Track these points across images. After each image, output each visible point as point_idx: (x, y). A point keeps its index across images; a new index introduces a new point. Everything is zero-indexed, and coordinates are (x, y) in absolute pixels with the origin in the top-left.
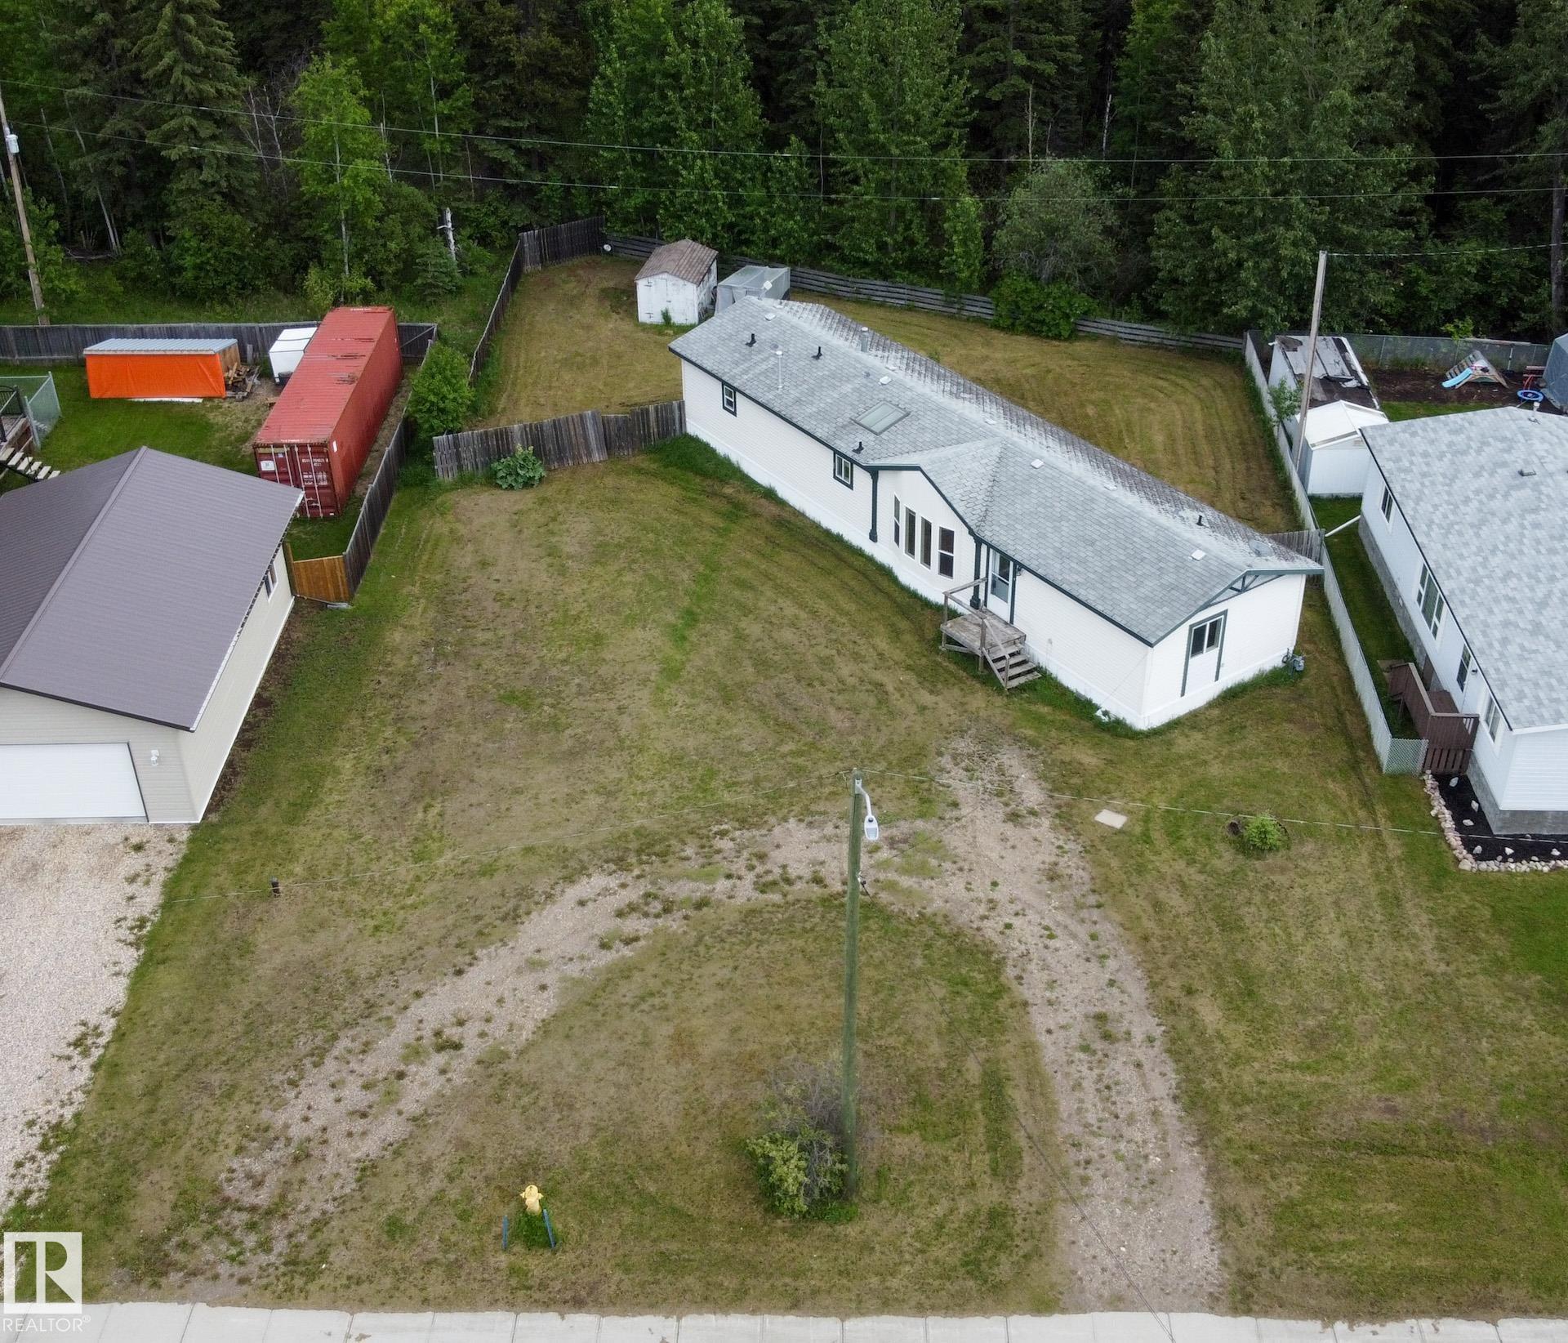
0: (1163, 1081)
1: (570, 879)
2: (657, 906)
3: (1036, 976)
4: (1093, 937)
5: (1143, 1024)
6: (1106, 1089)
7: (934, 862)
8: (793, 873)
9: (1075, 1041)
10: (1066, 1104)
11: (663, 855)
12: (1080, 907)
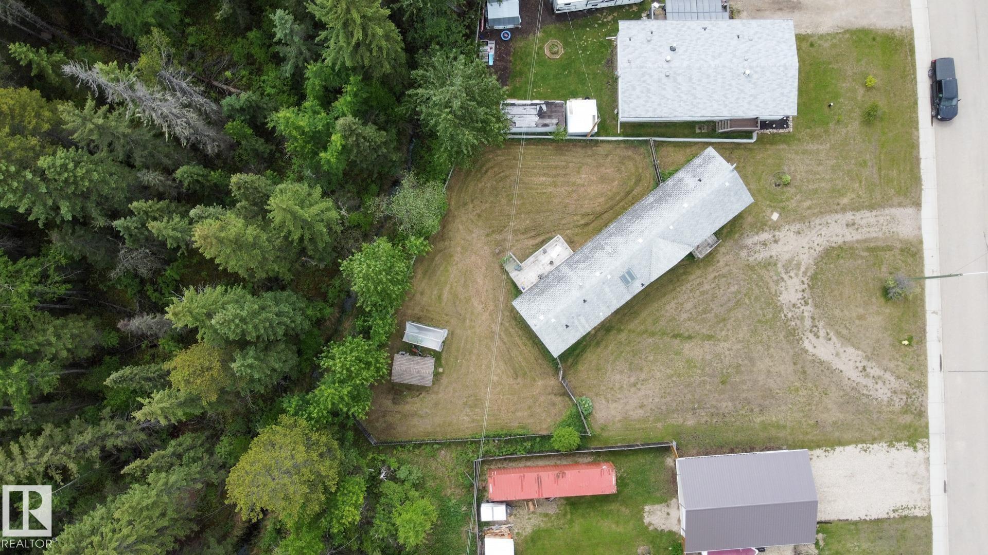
0: (866, 214)
1: (806, 352)
2: (815, 329)
3: (835, 239)
4: (820, 225)
5: (849, 216)
6: (869, 226)
7: (795, 262)
8: (800, 297)
9: (855, 231)
10: (874, 235)
11: (794, 330)
12: (810, 227)
